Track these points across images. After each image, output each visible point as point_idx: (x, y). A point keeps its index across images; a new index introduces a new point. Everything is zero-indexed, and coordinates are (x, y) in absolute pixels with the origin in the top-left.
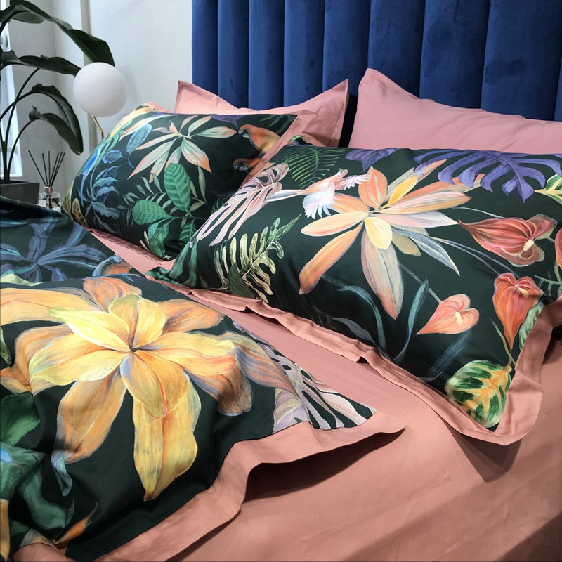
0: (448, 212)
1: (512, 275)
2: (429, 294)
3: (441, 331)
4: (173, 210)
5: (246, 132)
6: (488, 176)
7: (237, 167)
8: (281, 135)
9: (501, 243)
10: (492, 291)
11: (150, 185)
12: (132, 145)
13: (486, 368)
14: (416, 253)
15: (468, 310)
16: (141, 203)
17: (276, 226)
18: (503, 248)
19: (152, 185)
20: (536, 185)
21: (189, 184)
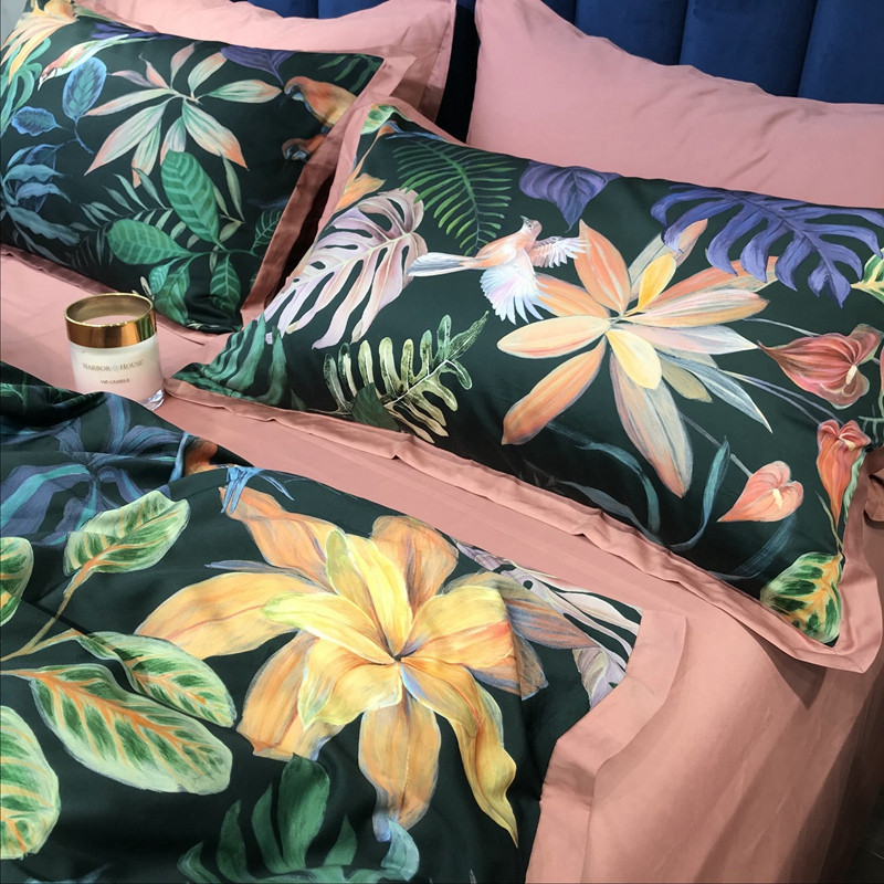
0: (739, 327)
1: (835, 422)
2: (732, 462)
3: (755, 518)
4: (192, 241)
5: (297, 90)
6: (784, 260)
7: (288, 154)
8: (357, 93)
9: (819, 377)
10: (815, 452)
11: (136, 190)
12: (72, 104)
13: (814, 564)
14: (704, 397)
15: (789, 485)
16: (125, 224)
17: (447, 331)
18: (822, 384)
19: (141, 191)
20: (852, 277)
21: (212, 191)
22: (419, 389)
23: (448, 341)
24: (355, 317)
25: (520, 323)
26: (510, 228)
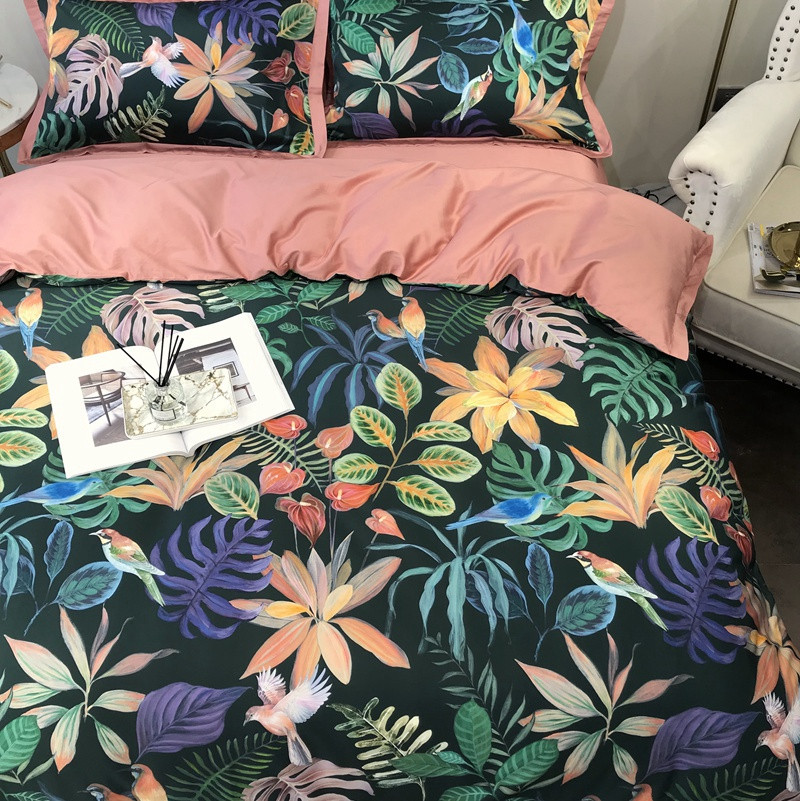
0: (250, 66)
2: (267, 113)
6: (253, 33)
9: (278, 75)
10: (286, 101)
14: (250, 95)
15: (283, 115)
17: (152, 98)
20: (275, 32)
22: (150, 122)
23: (154, 102)
24: (110, 101)
25: (178, 87)
26: (149, 43)
